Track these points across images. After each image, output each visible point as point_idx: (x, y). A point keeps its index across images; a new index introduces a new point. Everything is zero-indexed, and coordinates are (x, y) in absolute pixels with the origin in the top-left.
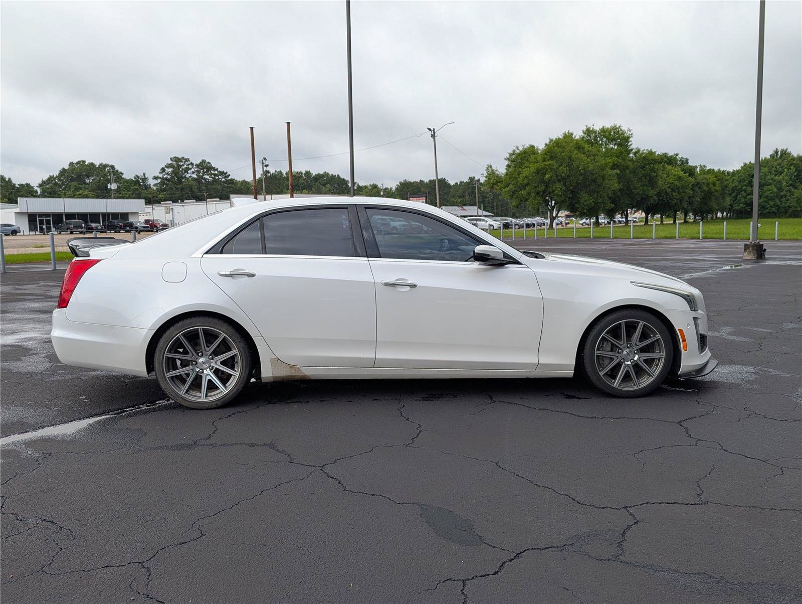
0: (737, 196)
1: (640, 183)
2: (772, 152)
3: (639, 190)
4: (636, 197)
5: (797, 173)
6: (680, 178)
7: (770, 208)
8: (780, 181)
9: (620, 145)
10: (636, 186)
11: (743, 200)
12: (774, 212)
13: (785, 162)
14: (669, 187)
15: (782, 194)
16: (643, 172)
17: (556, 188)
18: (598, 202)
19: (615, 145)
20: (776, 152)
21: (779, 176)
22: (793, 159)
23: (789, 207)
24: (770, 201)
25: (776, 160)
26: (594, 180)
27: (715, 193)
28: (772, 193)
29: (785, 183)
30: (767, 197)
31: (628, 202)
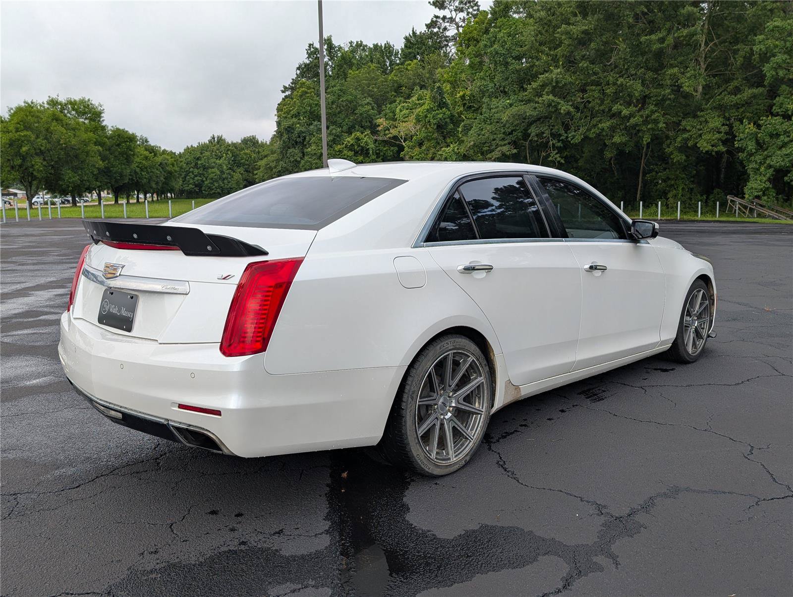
0: (185, 177)
1: (117, 161)
2: (209, 138)
3: (117, 168)
4: (115, 175)
5: (233, 158)
6: (146, 158)
7: (215, 189)
8: (221, 165)
9: (91, 119)
10: (114, 164)
11: (191, 181)
12: (219, 193)
13: (223, 148)
14: (137, 166)
15: (224, 176)
16: (119, 150)
17: (36, 162)
18: (83, 180)
19: (86, 119)
20: (214, 138)
21: (219, 160)
22: (229, 145)
23: (231, 188)
24: (215, 183)
25: (215, 145)
26: (76, 155)
27: (175, 174)
28: (216, 175)
29: (225, 167)
30: (212, 179)
31: (106, 180)
